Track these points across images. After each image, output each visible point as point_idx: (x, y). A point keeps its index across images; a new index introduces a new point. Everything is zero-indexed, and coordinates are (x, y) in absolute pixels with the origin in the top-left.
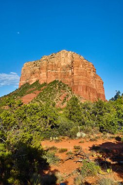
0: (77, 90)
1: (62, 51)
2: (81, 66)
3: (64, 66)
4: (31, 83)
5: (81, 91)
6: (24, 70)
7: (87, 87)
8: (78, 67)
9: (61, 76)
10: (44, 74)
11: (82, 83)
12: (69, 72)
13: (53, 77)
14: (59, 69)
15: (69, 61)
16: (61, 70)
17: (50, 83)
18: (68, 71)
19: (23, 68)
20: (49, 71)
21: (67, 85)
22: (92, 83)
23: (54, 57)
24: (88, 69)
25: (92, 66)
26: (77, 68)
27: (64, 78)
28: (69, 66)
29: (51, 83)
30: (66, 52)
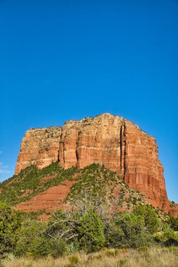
0: (134, 181)
1: (103, 115)
2: (139, 142)
3: (107, 140)
4: (41, 167)
5: (141, 183)
6: (26, 142)
7: (149, 176)
8: (134, 142)
9: (103, 157)
10: (71, 153)
11: (142, 170)
12: (116, 151)
13: (90, 157)
14: (99, 144)
15: (117, 133)
16: (102, 147)
17: (85, 168)
18: (115, 149)
19: (24, 139)
20: (83, 147)
21: (115, 173)
22: (154, 170)
23: (89, 124)
24: (149, 146)
25: (153, 142)
26: (132, 145)
27: (109, 160)
28: (116, 140)
29: (87, 168)
30: (111, 116)
